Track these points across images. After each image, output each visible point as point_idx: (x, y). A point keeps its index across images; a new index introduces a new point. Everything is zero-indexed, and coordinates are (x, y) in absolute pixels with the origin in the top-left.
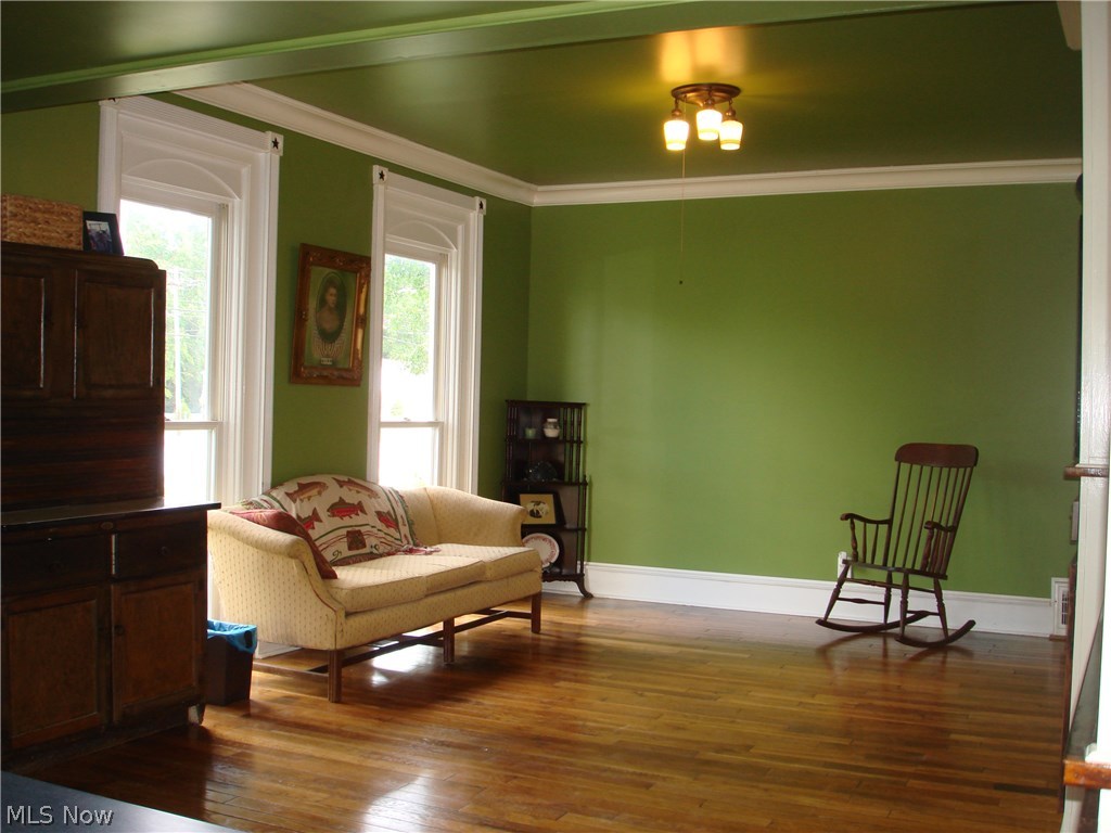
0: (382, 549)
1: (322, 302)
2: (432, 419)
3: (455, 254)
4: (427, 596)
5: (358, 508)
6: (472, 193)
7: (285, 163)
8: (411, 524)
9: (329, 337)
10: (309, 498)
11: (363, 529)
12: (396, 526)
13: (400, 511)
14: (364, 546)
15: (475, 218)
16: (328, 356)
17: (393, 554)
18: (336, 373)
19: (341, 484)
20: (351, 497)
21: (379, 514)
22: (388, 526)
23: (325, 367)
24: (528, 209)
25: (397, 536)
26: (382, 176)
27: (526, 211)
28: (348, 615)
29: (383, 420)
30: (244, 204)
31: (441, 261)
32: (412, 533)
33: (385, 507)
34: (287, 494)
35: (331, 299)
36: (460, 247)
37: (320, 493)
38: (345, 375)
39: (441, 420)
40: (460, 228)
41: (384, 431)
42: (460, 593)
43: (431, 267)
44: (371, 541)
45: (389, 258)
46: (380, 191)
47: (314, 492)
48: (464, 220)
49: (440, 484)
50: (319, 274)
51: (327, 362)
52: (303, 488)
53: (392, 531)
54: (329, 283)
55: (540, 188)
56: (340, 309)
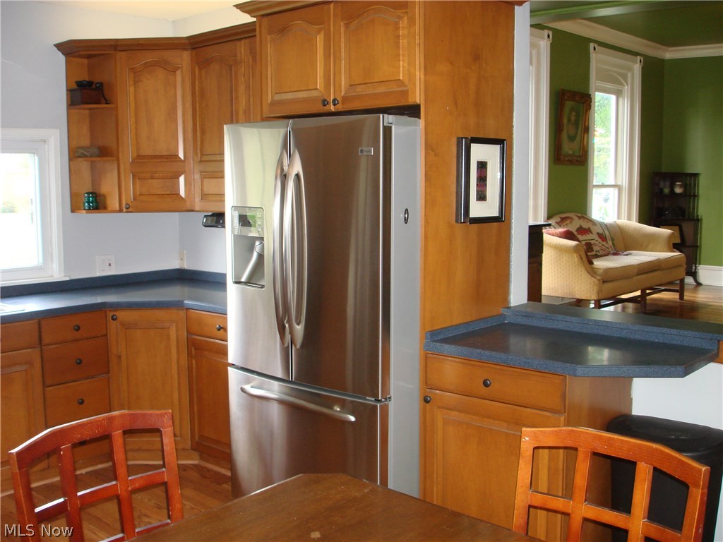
0: (601, 253)
1: (569, 120)
2: (613, 183)
3: (626, 89)
4: (637, 275)
5: (588, 231)
6: (635, 54)
7: (552, 46)
8: (613, 240)
9: (572, 139)
10: (567, 224)
11: (592, 242)
12: (606, 241)
13: (607, 234)
14: (593, 251)
15: (637, 68)
16: (570, 149)
17: (607, 255)
18: (575, 158)
19: (579, 218)
20: (585, 225)
21: (598, 234)
22: (603, 241)
23: (570, 155)
24: (663, 60)
25: (607, 246)
26: (595, 49)
27: (661, 62)
28: (604, 282)
29: (594, 183)
30: (534, 69)
31: (618, 94)
32: (613, 244)
33: (600, 231)
34: (557, 223)
35: (573, 118)
36: (629, 86)
37: (571, 222)
38: (579, 159)
39: (619, 183)
40: (629, 74)
41: (595, 190)
42: (650, 275)
43: (613, 97)
44: (596, 248)
45: (597, 93)
46: (594, 57)
47: (568, 222)
48: (631, 69)
49: (618, 218)
50: (569, 104)
51: (570, 152)
52: (563, 219)
53: (604, 243)
54: (572, 110)
55: (671, 49)
56: (576, 124)
